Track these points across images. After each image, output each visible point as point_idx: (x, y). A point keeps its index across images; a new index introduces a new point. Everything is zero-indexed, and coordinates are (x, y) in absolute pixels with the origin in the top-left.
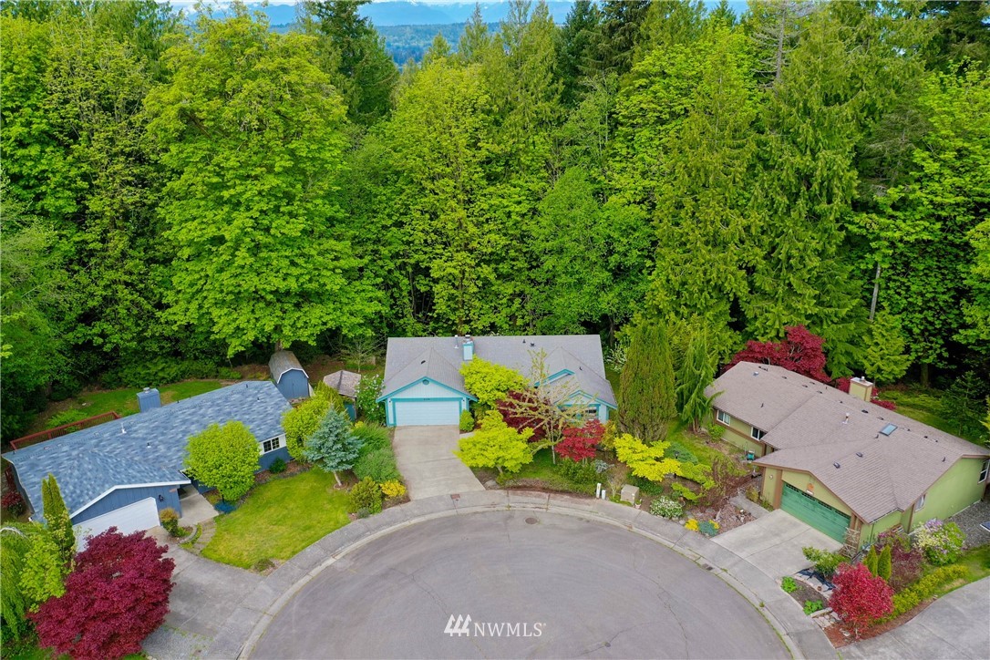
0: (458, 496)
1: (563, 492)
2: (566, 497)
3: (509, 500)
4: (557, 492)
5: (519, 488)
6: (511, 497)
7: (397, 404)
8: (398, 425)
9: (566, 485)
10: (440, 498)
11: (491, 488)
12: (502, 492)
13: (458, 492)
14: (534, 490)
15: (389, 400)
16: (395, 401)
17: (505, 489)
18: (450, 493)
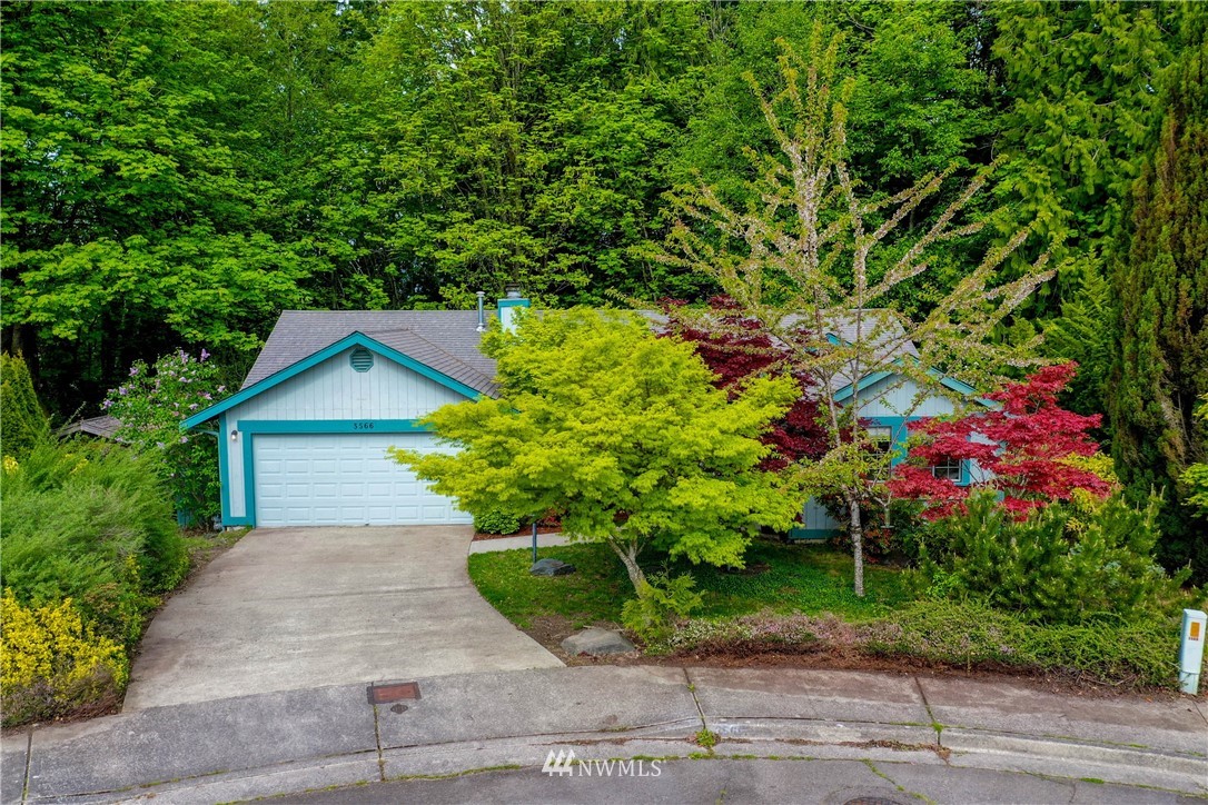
0: (413, 690)
1: (991, 668)
2: (1014, 692)
3: (702, 708)
4: (953, 667)
5: (742, 652)
6: (712, 695)
7: (263, 448)
8: (262, 523)
9: (999, 632)
10: (301, 702)
11: (590, 658)
12: (660, 677)
13: (412, 674)
14: (826, 665)
15: (232, 426)
16: (255, 432)
17: (668, 661)
18: (368, 679)
